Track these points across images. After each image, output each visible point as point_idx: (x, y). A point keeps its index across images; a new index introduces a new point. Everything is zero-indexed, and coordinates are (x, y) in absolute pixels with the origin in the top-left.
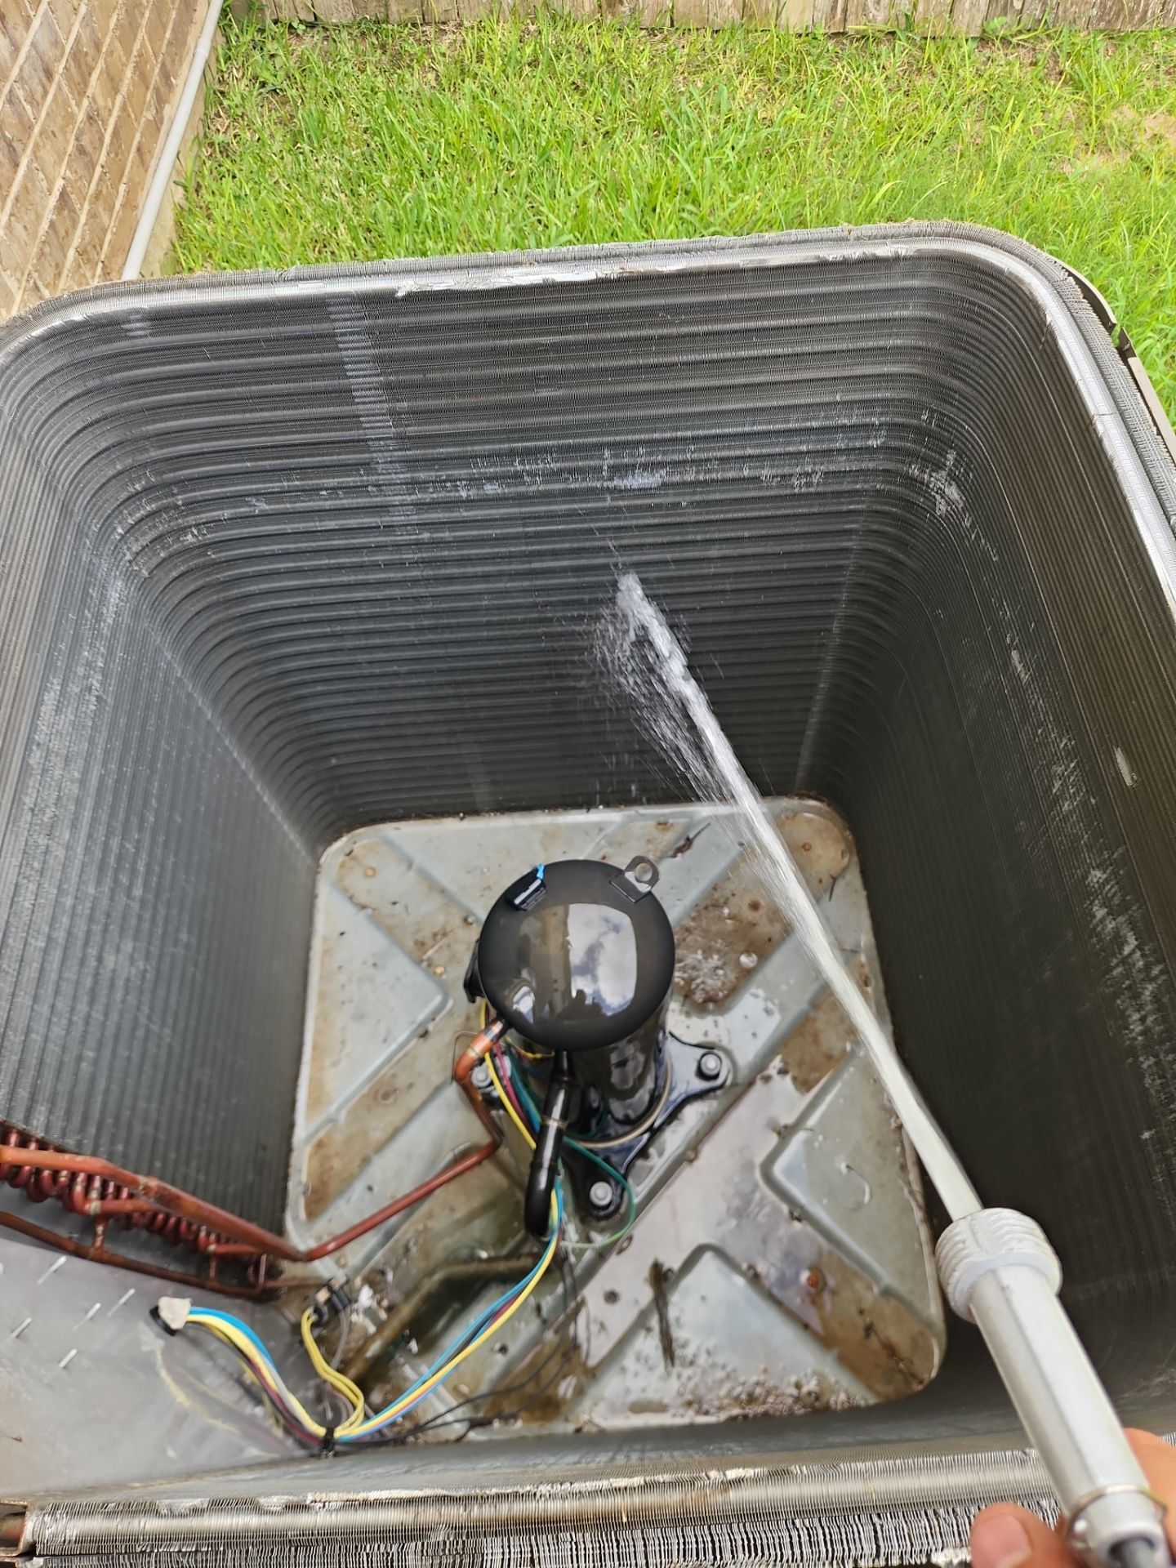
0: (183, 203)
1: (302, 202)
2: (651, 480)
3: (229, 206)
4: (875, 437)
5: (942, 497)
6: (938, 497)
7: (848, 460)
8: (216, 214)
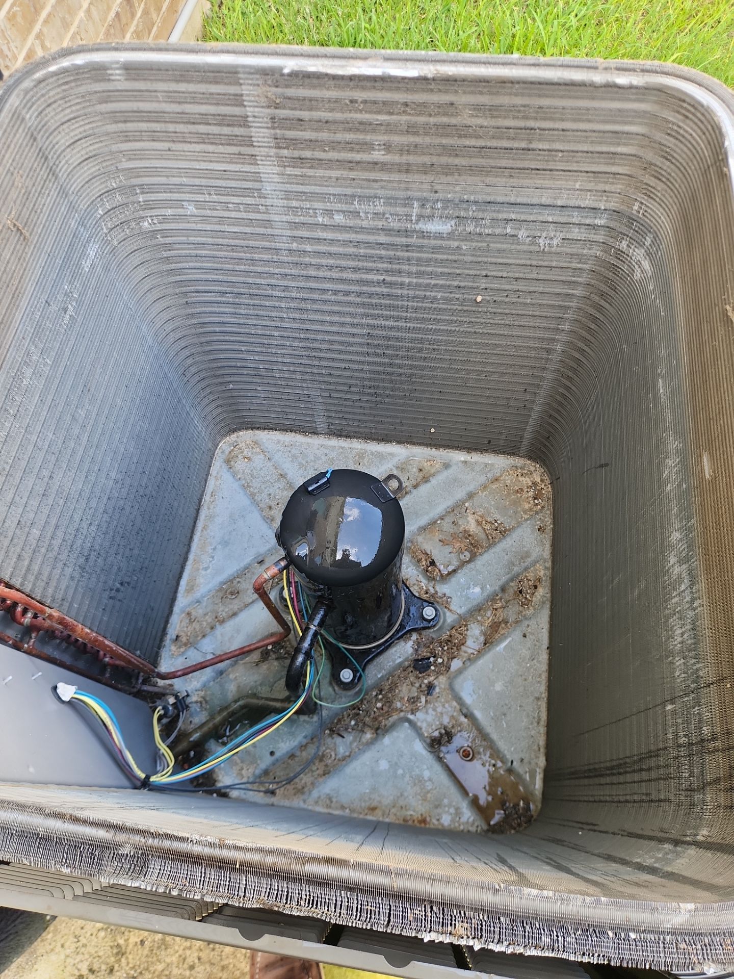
0: (209, 12)
1: (284, 21)
2: (445, 227)
3: (238, 18)
4: (600, 218)
5: (639, 267)
6: (636, 266)
7: (580, 232)
8: (228, 22)
